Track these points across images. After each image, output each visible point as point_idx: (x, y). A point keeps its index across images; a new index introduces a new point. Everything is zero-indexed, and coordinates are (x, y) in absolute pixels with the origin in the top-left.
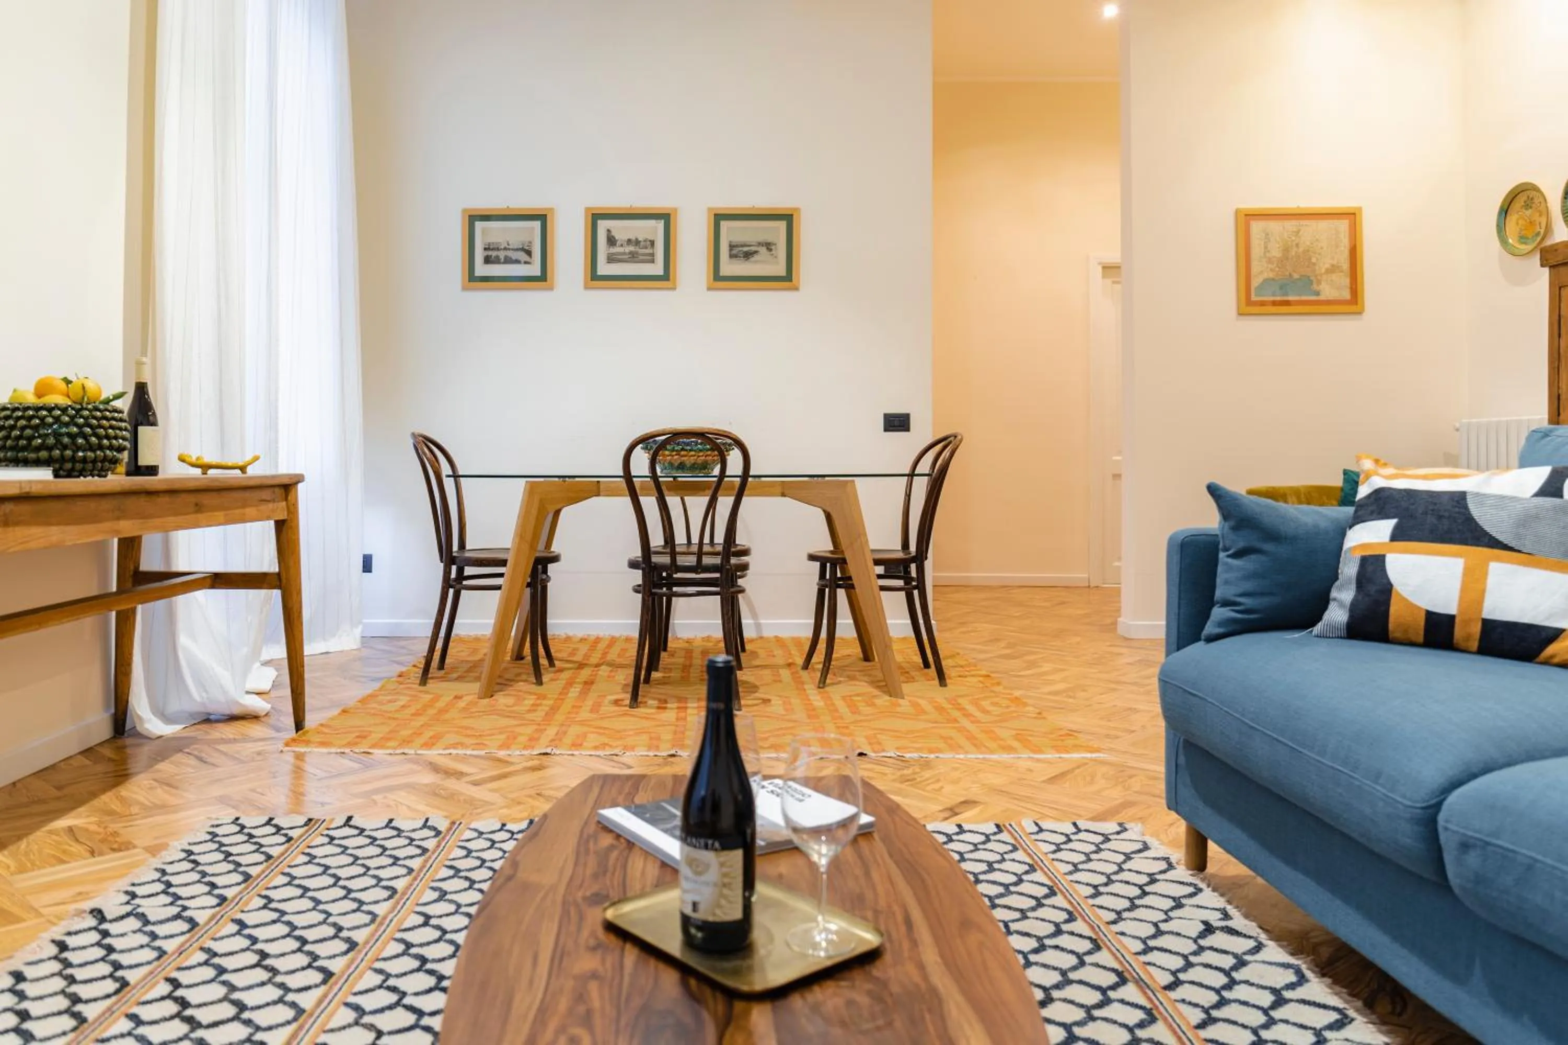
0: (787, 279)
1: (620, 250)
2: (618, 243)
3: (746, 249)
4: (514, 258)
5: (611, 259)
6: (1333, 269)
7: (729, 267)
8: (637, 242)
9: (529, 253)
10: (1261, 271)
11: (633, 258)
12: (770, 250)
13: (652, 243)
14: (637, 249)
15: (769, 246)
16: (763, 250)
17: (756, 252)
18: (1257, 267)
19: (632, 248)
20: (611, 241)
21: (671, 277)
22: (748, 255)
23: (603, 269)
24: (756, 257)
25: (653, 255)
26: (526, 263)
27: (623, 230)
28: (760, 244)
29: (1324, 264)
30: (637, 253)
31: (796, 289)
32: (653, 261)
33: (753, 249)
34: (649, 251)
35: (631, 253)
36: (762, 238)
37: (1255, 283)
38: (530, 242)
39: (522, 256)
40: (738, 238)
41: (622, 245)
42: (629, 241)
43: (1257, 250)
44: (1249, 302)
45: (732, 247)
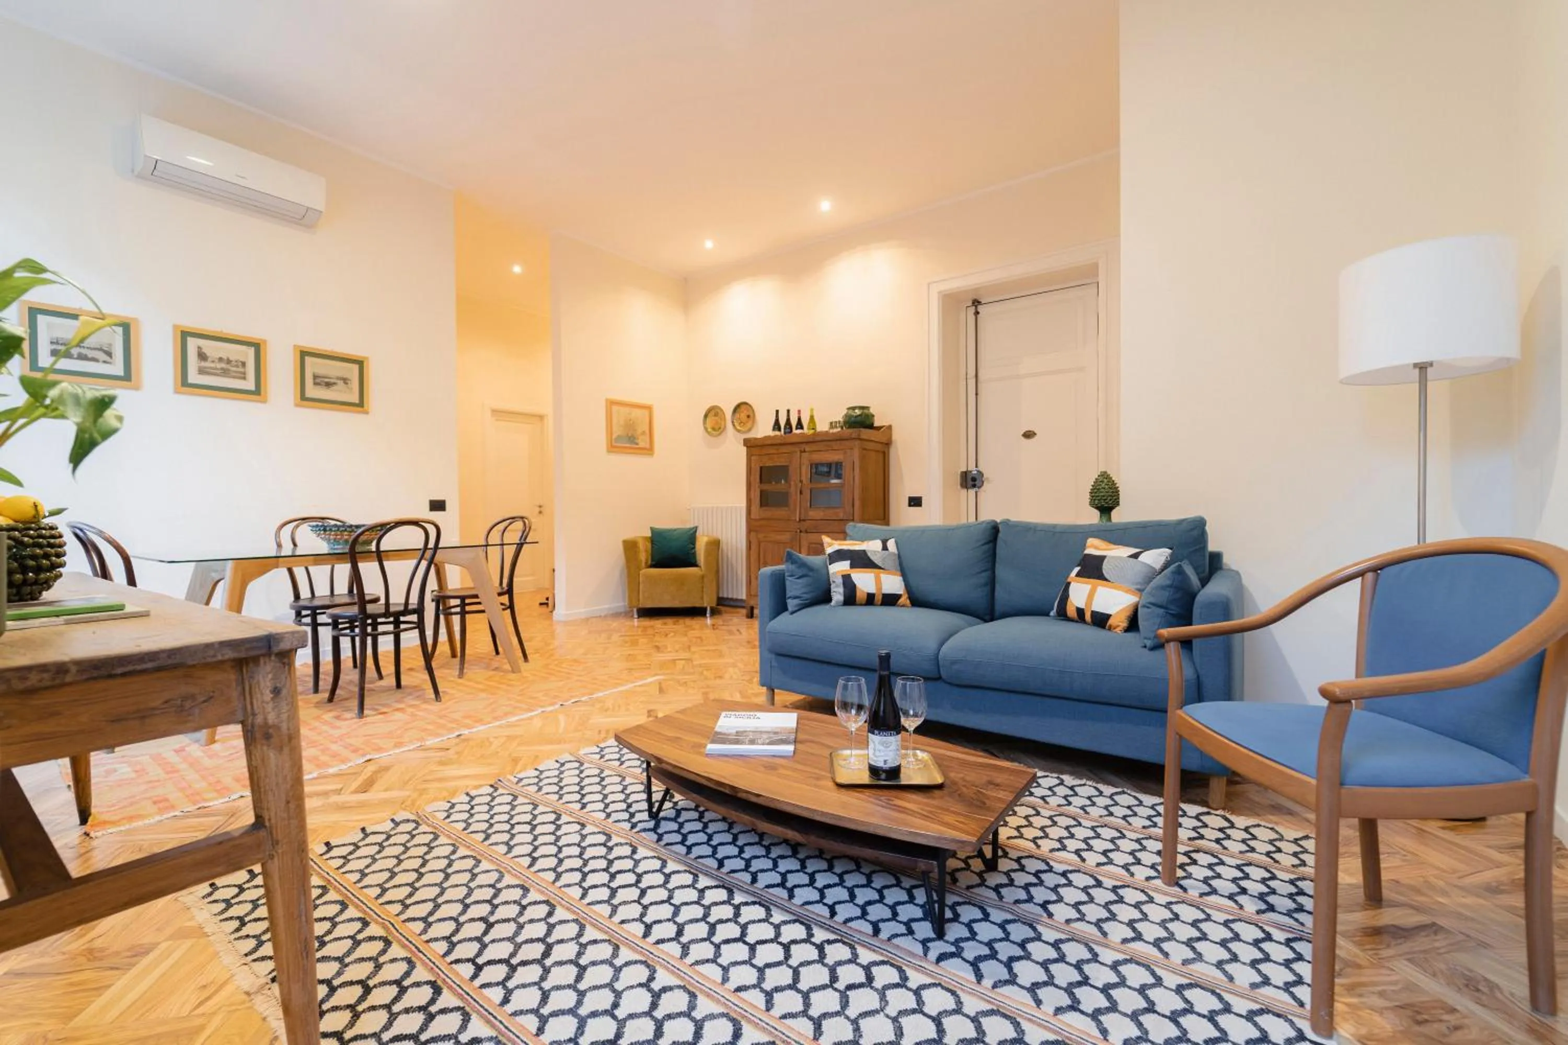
0: (360, 405)
1: (212, 365)
2: (209, 359)
3: (326, 380)
4: (90, 356)
5: (202, 371)
6: (643, 433)
7: (312, 391)
8: (229, 361)
9: (109, 354)
10: (617, 431)
11: (225, 373)
12: (346, 383)
13: (244, 364)
14: (228, 367)
15: (345, 381)
16: (341, 383)
17: (335, 384)
18: (615, 429)
19: (223, 365)
20: (202, 356)
21: (262, 393)
22: (328, 385)
23: (193, 377)
24: (335, 387)
25: (244, 373)
26: (105, 362)
27: (213, 349)
28: (338, 378)
29: (639, 431)
30: (229, 370)
31: (367, 413)
32: (244, 378)
33: (332, 381)
34: (241, 370)
35: (222, 369)
36: (340, 374)
37: (614, 437)
38: (110, 345)
39: (102, 356)
40: (321, 371)
41: (213, 362)
42: (221, 359)
43: (615, 421)
44: (612, 446)
45: (315, 377)
